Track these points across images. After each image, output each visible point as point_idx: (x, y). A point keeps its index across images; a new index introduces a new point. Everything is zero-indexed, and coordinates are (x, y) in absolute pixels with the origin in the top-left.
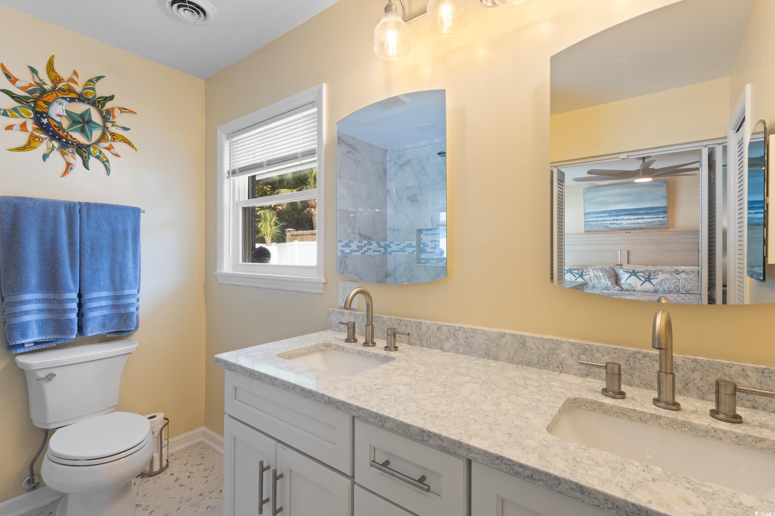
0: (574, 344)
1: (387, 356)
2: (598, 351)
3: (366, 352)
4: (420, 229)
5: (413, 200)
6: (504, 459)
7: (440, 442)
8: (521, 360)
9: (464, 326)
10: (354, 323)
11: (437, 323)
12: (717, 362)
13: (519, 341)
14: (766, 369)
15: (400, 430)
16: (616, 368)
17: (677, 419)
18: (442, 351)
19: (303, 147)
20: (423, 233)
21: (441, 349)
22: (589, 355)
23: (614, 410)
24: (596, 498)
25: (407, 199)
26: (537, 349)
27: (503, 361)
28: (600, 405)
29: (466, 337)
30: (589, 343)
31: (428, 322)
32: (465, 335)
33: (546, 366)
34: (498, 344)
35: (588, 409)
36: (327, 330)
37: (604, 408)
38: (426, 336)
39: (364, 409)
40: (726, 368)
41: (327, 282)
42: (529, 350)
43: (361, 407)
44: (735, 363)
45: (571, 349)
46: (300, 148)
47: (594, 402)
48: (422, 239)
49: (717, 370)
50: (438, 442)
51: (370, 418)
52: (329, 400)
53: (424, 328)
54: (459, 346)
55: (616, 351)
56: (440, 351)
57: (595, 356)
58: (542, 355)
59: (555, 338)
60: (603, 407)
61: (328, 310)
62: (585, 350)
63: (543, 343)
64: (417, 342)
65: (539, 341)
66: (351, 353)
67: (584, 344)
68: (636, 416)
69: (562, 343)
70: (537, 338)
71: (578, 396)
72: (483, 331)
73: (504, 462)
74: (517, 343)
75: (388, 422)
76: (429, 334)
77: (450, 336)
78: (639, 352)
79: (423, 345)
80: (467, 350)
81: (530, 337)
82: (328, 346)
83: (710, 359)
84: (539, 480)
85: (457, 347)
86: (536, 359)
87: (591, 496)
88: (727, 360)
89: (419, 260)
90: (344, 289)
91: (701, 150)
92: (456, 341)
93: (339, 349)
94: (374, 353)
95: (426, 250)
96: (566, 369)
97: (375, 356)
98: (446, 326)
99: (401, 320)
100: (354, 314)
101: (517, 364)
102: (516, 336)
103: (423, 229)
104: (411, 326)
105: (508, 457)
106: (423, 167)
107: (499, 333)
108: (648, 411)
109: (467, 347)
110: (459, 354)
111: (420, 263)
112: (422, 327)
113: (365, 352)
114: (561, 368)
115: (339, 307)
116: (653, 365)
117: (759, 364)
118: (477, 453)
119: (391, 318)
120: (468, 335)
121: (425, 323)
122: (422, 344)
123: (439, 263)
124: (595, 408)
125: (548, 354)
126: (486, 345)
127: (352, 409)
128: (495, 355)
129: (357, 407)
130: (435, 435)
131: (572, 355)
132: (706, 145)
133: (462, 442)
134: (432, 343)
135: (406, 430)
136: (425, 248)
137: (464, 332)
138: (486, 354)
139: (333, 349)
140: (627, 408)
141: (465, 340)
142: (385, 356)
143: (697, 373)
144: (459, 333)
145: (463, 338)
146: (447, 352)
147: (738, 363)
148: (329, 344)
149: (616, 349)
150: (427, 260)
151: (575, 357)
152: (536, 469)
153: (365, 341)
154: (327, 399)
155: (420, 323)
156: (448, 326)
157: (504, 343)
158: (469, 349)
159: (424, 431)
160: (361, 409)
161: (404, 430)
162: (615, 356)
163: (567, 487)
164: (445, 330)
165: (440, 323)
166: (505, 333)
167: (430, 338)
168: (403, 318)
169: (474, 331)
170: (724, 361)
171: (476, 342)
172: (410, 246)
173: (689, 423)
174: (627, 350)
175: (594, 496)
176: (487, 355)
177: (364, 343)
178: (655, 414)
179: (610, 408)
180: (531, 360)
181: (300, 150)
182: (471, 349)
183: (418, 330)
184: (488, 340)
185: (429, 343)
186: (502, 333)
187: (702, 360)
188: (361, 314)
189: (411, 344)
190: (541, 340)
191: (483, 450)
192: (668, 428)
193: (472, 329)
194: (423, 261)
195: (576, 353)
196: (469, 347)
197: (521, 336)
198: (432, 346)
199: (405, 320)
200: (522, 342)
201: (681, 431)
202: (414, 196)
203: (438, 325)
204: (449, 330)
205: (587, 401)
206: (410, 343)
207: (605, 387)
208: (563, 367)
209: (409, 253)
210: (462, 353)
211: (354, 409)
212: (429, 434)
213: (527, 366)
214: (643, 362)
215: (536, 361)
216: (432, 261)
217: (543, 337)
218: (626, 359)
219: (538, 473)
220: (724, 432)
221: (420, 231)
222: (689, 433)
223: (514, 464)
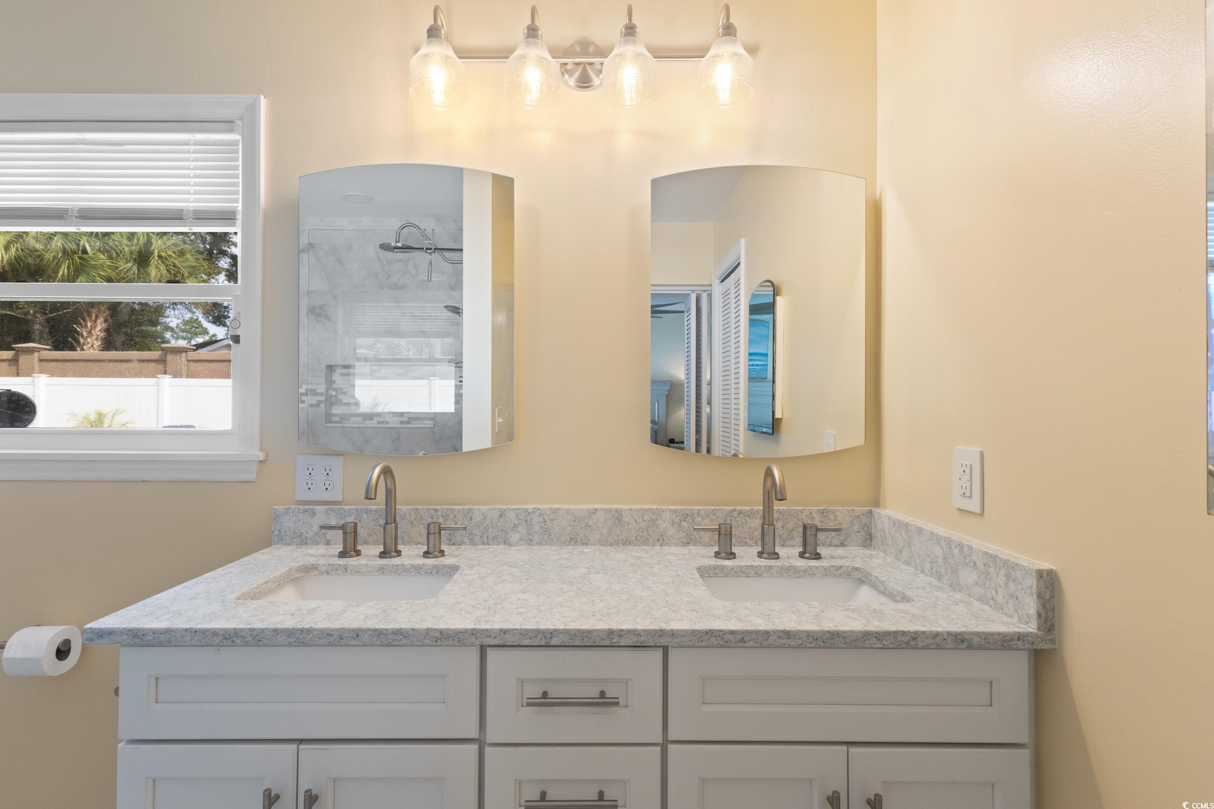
0: (675, 511)
1: (438, 565)
2: (699, 515)
3: (397, 566)
4: (331, 364)
5: (318, 315)
6: (714, 632)
7: (635, 638)
8: (616, 539)
9: (541, 507)
10: (355, 525)
11: (499, 507)
12: (794, 510)
13: (613, 517)
14: (825, 510)
15: (576, 641)
16: (729, 526)
17: (784, 565)
18: (507, 546)
19: (195, 201)
20: (336, 371)
21: (505, 543)
22: (690, 521)
23: (734, 570)
24: (800, 638)
25: (307, 312)
26: (635, 522)
27: (594, 545)
28: (722, 568)
29: (544, 521)
30: (690, 508)
31: (484, 508)
32: (541, 519)
33: (645, 541)
34: (587, 525)
35: (711, 575)
36: (272, 545)
37: (726, 570)
38: (481, 529)
39: (513, 630)
40: (800, 513)
41: (266, 460)
42: (626, 525)
43: (507, 629)
44: (805, 508)
45: (672, 517)
46: (188, 201)
47: (716, 567)
48: (334, 382)
49: (794, 517)
50: (633, 639)
51: (525, 639)
52: (442, 635)
53: (477, 518)
54: (532, 535)
55: (715, 512)
56: (505, 546)
57: (696, 521)
58: (641, 530)
59: (655, 507)
60: (724, 570)
61: (274, 509)
62: (686, 516)
63: (643, 515)
64: (466, 540)
65: (638, 513)
66: (363, 573)
67: (686, 509)
68: (753, 571)
69: (663, 512)
70: (636, 510)
71: (701, 564)
72: (568, 510)
73: (714, 634)
74: (612, 519)
75: (557, 636)
76: (485, 525)
77: (519, 523)
78: (735, 510)
79: (475, 542)
80: (545, 538)
81: (627, 509)
82: (309, 569)
83: (789, 508)
84: (750, 640)
85: (530, 537)
86: (634, 536)
87: (796, 637)
88: (799, 507)
89: (329, 416)
90: (310, 470)
91: (689, 294)
92: (529, 529)
93: (336, 570)
94: (413, 566)
95: (342, 400)
96: (666, 541)
97: (416, 568)
98: (513, 509)
99: (436, 510)
100: (339, 509)
101: (611, 545)
102: (611, 510)
103: (337, 366)
104: (455, 516)
105: (717, 628)
106: (340, 261)
107: (588, 510)
108: (762, 564)
109: (544, 535)
110: (533, 545)
111: (331, 422)
112: (473, 516)
113: (395, 567)
114: (662, 540)
115: (297, 501)
116: (746, 521)
117: (819, 506)
118: (683, 636)
119: (417, 509)
120: (546, 518)
121: (479, 509)
122: (473, 542)
123: (367, 422)
124: (717, 573)
125: (648, 526)
126: (572, 528)
127: (490, 636)
128: (583, 538)
129: (501, 630)
130: (629, 631)
131: (673, 523)
132: (694, 290)
133: (665, 629)
134: (490, 537)
135: (585, 639)
136: (340, 397)
137: (540, 515)
138: (571, 539)
139: (322, 573)
140: (746, 566)
141: (542, 525)
142: (435, 566)
143: (780, 522)
144: (533, 517)
145: (538, 523)
146: (514, 546)
147: (808, 508)
148: (311, 566)
149: (715, 510)
150: (344, 418)
151: (676, 526)
152: (747, 630)
153: (383, 550)
154: (438, 635)
155: (469, 510)
156: (516, 510)
157: (596, 521)
158: (548, 537)
159: (613, 632)
160: (507, 632)
161: (583, 639)
162: (714, 517)
163: (776, 637)
164: (512, 515)
165: (504, 507)
166: (596, 509)
167: (487, 531)
168: (438, 507)
169: (555, 511)
170: (798, 508)
171: (558, 525)
172: (314, 393)
173: (793, 567)
174: (725, 509)
175: (798, 637)
176: (573, 540)
177: (380, 553)
178: (768, 565)
179: (730, 570)
180: (628, 537)
181: (191, 206)
182: (550, 537)
183: (466, 521)
184: (574, 521)
185: (485, 538)
186: (593, 509)
187: (783, 509)
188: (353, 509)
189: (454, 544)
190: (640, 511)
191: (690, 630)
192: (778, 576)
193: (552, 509)
194: (336, 419)
195: (677, 520)
196: (547, 534)
197: (617, 510)
198: (490, 542)
199: (443, 509)
200: (618, 517)
201: (788, 575)
202: (321, 307)
203: (500, 510)
204: (518, 515)
205: (710, 567)
206: (451, 543)
207: (717, 550)
208: (663, 540)
209: (311, 406)
210: (537, 543)
211: (494, 635)
212: (621, 633)
213: (623, 546)
214: (738, 519)
215: (634, 538)
216: (353, 419)
217: (642, 507)
218: (724, 519)
219: (748, 634)
220: (817, 568)
221: (331, 368)
222: (793, 576)
223: (725, 633)
